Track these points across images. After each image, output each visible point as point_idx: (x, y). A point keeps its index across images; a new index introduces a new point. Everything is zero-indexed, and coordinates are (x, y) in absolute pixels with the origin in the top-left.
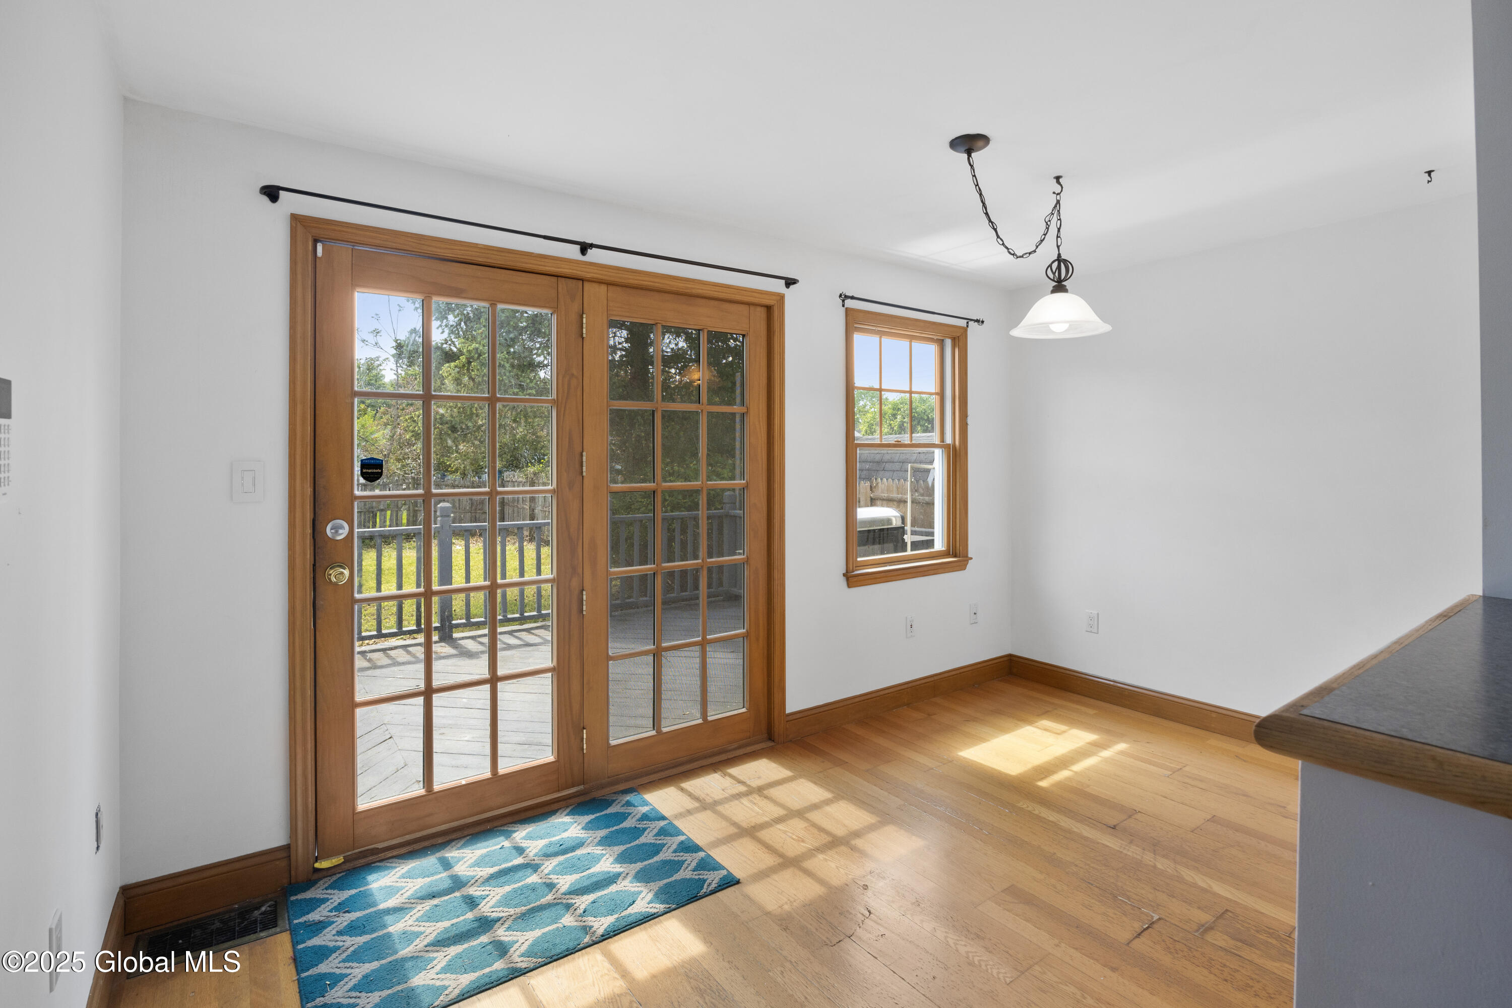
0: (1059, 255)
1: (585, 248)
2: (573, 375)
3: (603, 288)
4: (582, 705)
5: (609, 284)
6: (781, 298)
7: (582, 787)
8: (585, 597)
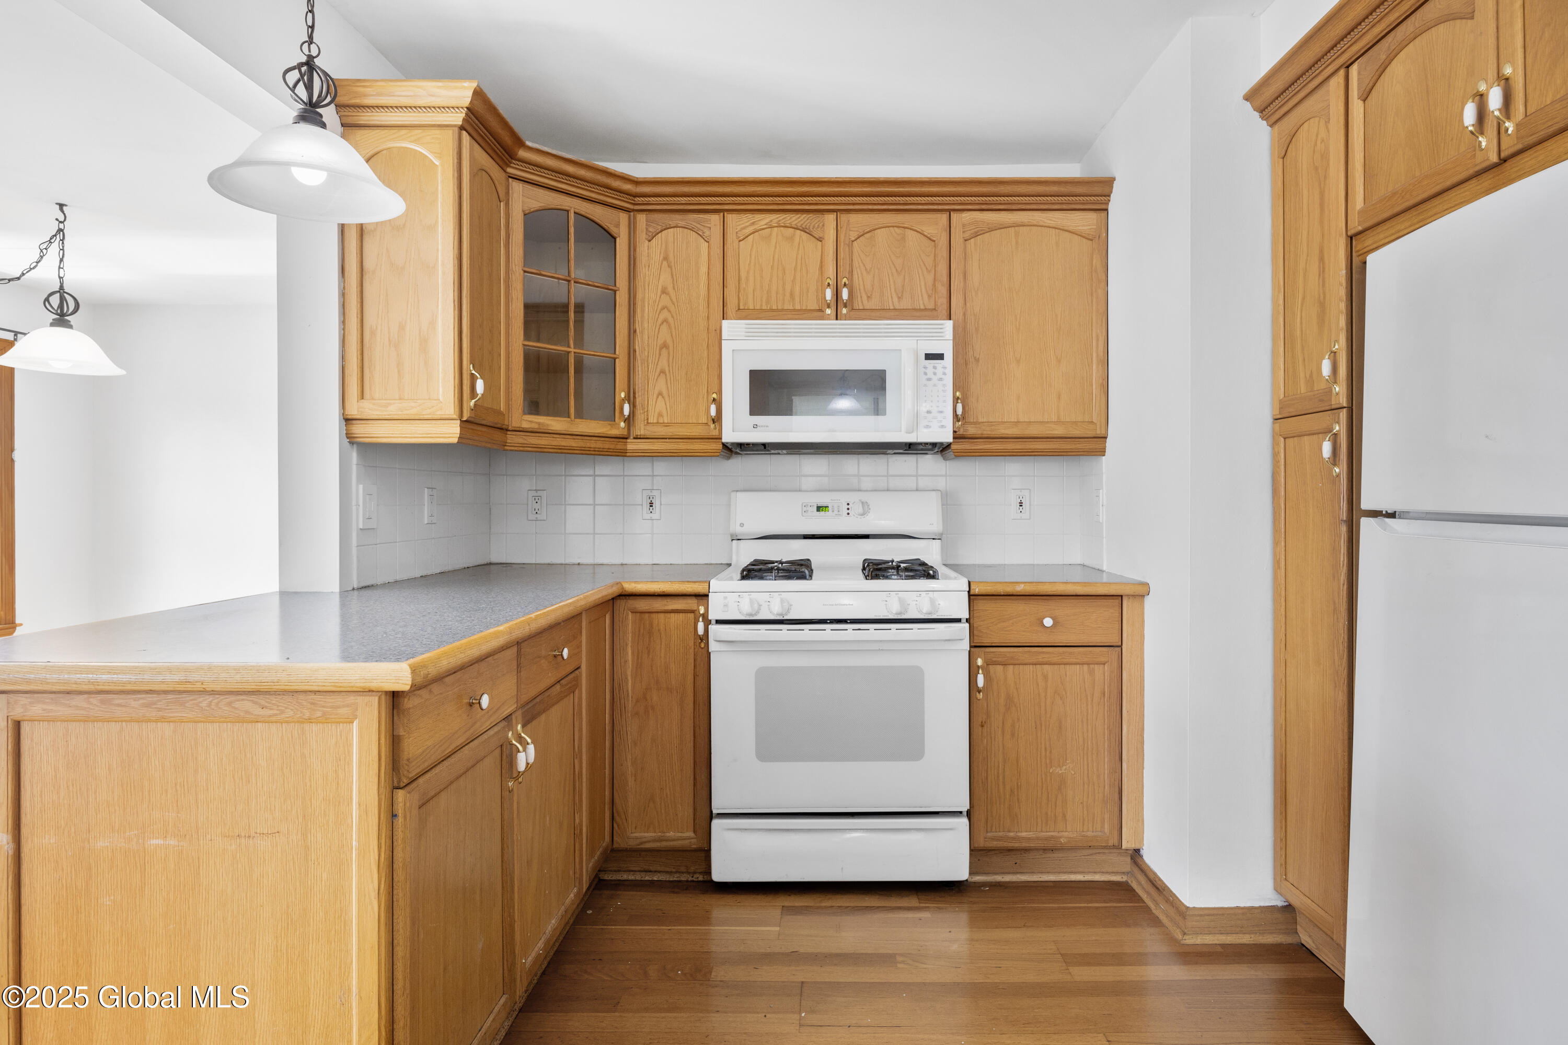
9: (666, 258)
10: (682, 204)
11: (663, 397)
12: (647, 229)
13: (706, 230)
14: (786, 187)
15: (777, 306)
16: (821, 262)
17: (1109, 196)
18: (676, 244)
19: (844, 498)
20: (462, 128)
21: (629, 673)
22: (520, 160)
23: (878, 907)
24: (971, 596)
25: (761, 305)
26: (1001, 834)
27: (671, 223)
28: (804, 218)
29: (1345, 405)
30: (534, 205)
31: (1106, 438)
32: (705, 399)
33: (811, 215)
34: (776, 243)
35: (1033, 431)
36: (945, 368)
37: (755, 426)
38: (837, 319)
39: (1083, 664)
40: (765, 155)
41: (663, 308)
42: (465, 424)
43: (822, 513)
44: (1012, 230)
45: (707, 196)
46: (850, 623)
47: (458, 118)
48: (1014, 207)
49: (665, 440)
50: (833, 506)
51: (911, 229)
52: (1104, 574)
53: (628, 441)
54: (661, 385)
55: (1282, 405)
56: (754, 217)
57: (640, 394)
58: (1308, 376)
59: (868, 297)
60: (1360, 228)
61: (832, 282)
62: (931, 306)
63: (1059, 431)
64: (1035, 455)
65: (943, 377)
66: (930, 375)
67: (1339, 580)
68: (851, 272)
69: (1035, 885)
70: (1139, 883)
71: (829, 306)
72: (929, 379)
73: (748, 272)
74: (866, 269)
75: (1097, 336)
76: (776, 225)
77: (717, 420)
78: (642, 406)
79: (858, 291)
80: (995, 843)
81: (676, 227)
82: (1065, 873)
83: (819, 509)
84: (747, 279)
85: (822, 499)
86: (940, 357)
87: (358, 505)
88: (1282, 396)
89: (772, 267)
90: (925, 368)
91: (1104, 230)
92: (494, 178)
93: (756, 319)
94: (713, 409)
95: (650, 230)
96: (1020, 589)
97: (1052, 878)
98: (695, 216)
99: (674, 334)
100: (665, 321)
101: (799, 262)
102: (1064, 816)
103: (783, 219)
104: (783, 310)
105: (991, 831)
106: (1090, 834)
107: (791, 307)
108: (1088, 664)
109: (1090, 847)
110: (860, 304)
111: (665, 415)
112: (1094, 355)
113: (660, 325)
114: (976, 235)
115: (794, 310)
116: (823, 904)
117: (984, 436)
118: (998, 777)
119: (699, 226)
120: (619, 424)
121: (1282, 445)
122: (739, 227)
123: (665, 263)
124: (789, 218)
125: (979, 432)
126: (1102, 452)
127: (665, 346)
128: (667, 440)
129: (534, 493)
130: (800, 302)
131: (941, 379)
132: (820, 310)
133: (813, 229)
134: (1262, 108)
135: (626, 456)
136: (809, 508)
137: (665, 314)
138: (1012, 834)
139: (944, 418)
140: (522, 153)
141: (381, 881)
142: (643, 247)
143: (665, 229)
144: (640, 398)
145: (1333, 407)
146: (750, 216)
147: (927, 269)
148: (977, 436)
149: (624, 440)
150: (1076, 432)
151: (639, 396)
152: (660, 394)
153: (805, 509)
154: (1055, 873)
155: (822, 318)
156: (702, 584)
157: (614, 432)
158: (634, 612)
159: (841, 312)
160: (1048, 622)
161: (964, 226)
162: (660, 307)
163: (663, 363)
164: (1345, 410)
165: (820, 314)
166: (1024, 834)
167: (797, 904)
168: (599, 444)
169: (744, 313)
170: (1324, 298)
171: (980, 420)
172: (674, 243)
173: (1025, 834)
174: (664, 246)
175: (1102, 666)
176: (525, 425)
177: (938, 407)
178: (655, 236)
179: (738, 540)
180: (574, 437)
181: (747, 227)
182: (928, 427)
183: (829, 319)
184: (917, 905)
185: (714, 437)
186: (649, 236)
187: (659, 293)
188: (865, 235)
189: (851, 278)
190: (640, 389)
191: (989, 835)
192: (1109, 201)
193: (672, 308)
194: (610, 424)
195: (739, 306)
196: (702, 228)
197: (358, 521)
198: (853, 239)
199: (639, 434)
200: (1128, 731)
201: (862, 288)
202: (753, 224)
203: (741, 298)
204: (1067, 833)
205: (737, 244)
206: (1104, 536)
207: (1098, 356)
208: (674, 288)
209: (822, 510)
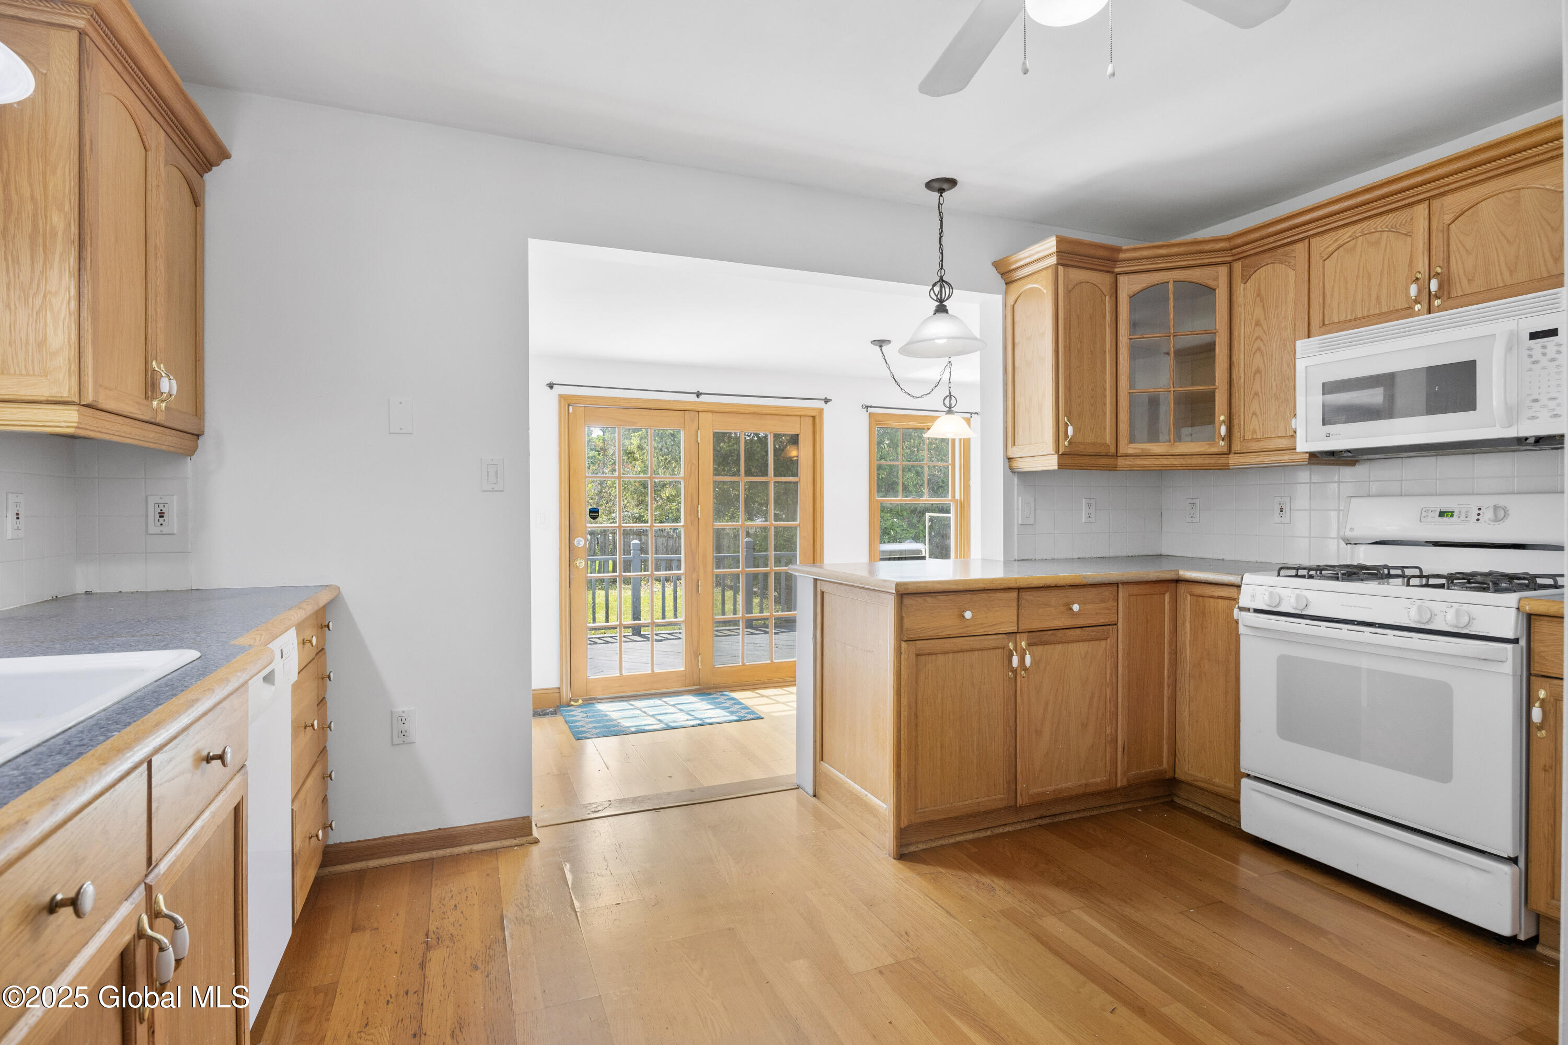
0: (950, 393)
1: (698, 394)
2: (693, 463)
3: (710, 414)
4: (698, 643)
5: (712, 412)
6: (821, 411)
7: (698, 687)
8: (700, 584)
9: (1259, 295)
10: (1271, 243)
11: (1257, 416)
12: (1241, 275)
13: (1293, 260)
15: (1363, 313)
16: (1410, 258)
18: (1267, 279)
19: (1473, 502)
20: (1058, 264)
21: (1187, 642)
22: (1122, 261)
25: (1347, 316)
27: (1262, 263)
28: (1392, 218)
30: (1137, 287)
33: (1399, 213)
34: (1361, 252)
37: (1328, 435)
38: (1430, 313)
41: (1256, 339)
42: (1062, 456)
43: (1445, 519)
46: (1378, 627)
47: (1053, 260)
49: (1259, 453)
50: (1460, 512)
53: (1230, 456)
54: (1255, 406)
57: (1239, 417)
59: (1469, 280)
68: (1447, 259)
71: (1416, 302)
73: (1333, 287)
74: (1467, 250)
76: (1360, 234)
78: (1238, 425)
79: (1452, 278)
81: (1267, 264)
83: (1442, 514)
84: (1332, 295)
85: (1449, 504)
87: (1018, 509)
89: (1357, 277)
90: (1532, 349)
92: (1095, 283)
95: (1246, 273)
98: (1282, 250)
99: (1266, 359)
100: (1259, 349)
101: (1386, 262)
103: (1368, 226)
104: (1368, 316)
107: (1378, 312)
110: (1455, 291)
111: (1258, 431)
113: (1254, 354)
115: (1381, 314)
119: (1286, 258)
120: (1219, 443)
122: (1322, 249)
123: (1258, 299)
124: (1373, 223)
127: (1258, 371)
129: (1190, 501)
130: (1387, 305)
132: (1409, 308)
133: (1400, 226)
135: (1229, 469)
136: (1430, 514)
137: (1259, 343)
140: (1122, 256)
142: (1239, 291)
143: (1257, 270)
144: (1239, 420)
146: (1333, 234)
149: (1227, 456)
151: (1237, 418)
152: (1254, 414)
153: (1424, 514)
155: (1411, 316)
156: (1237, 577)
157: (1214, 450)
158: (1192, 595)
159: (1433, 305)
162: (1254, 338)
163: (1257, 386)
165: (1410, 311)
168: (1200, 461)
169: (1329, 328)
172: (1265, 279)
174: (1257, 284)
176: (1130, 451)
178: (1249, 278)
180: (1176, 457)
181: (1330, 245)
183: (1422, 315)
186: (1246, 278)
187: (1253, 325)
188: (1465, 214)
189: (1446, 265)
190: (1237, 411)
193: (1264, 337)
194: (1208, 444)
195: (1324, 322)
196: (1288, 259)
197: (1018, 518)
198: (1449, 222)
199: (1239, 450)
201: (1461, 272)
202: (1336, 241)
203: (1327, 313)
205: (1321, 263)
208: (1265, 319)
209: (1447, 516)
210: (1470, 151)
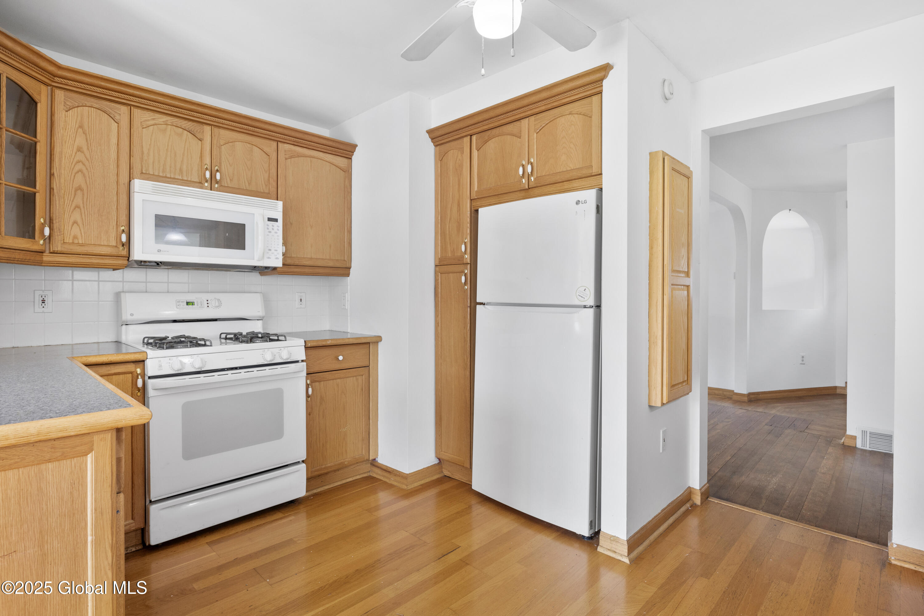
9: (81, 127)
10: (97, 92)
11: (78, 225)
12: (65, 103)
13: (116, 115)
14: (181, 103)
15: (170, 175)
16: (201, 153)
17: (353, 153)
18: (90, 119)
19: (204, 297)
23: (264, 524)
24: (306, 348)
25: (159, 173)
26: (318, 468)
27: (86, 103)
28: (190, 124)
29: (469, 263)
31: (350, 268)
32: (114, 230)
33: (195, 124)
34: (170, 135)
35: (320, 263)
36: (278, 226)
37: (159, 251)
38: (211, 190)
39: (354, 377)
40: (150, 73)
41: (78, 162)
43: (190, 306)
44: (309, 159)
45: (118, 92)
48: (310, 147)
50: (197, 302)
51: (256, 146)
52: (349, 334)
53: (45, 254)
54: (76, 216)
55: (440, 260)
56: (154, 115)
57: (57, 221)
58: (452, 250)
59: (231, 180)
60: (476, 198)
61: (209, 167)
62: (267, 191)
63: (331, 264)
64: (321, 276)
65: (277, 231)
66: (270, 230)
67: (467, 329)
68: (220, 163)
69: (332, 489)
70: (377, 474)
71: (207, 181)
72: (270, 232)
73: (149, 150)
74: (229, 164)
75: (347, 219)
76: (170, 124)
77: (128, 244)
78: (59, 229)
79: (224, 175)
80: (316, 473)
81: (91, 107)
82: (344, 479)
83: (188, 303)
84: (148, 154)
85: (190, 298)
86: (276, 220)
88: (440, 257)
89: (167, 150)
90: (268, 225)
91: (350, 168)
93: (155, 181)
94: (124, 238)
95: (68, 103)
96: (329, 343)
97: (339, 483)
98: (108, 103)
99: (88, 182)
100: (80, 171)
101: (186, 151)
102: (346, 451)
103: (176, 121)
104: (174, 178)
105: (314, 468)
106: (357, 457)
107: (180, 178)
108: (356, 376)
109: (358, 462)
110: (226, 183)
111: (79, 237)
112: (346, 228)
113: (76, 173)
114: (291, 157)
115: (182, 180)
116: (231, 533)
117: (295, 264)
118: (317, 439)
119: (110, 111)
120: (40, 242)
121: (440, 276)
122: (143, 120)
124: (180, 122)
125: (293, 262)
126: (348, 275)
127: (79, 189)
128: (81, 256)
130: (187, 175)
131: (276, 233)
132: (200, 183)
133: (196, 132)
134: (433, 138)
136: (181, 303)
137: (79, 166)
138: (323, 466)
139: (278, 254)
141: (113, 556)
142: (60, 115)
143: (81, 106)
144: (58, 224)
145: (464, 263)
146: (151, 114)
147: (265, 170)
148: (292, 264)
149: (42, 254)
150: (338, 265)
151: (56, 222)
152: (75, 222)
153: (178, 304)
154: (340, 481)
155: (201, 188)
156: (141, 354)
157: (34, 247)
159: (214, 186)
160: (341, 358)
161: (285, 151)
162: (75, 160)
163: (78, 200)
164: (469, 265)
165: (201, 185)
166: (329, 465)
167: (214, 539)
168: (20, 255)
169: (146, 176)
170: (460, 221)
171: (293, 256)
172: (88, 118)
173: (330, 463)
174: (79, 118)
175: (361, 376)
177: (274, 247)
178: (72, 109)
179: (127, 325)
181: (149, 120)
182: (269, 258)
183: (206, 189)
184: (284, 515)
185: (122, 256)
186: (67, 108)
187: (75, 150)
188: (229, 143)
189: (220, 166)
190: (57, 217)
191: (313, 469)
192: (353, 155)
193: (87, 163)
194: (31, 242)
195: (142, 170)
196: (113, 113)
198: (222, 144)
199: (56, 250)
200: (372, 405)
201: (227, 173)
202: (153, 119)
203: (144, 166)
204: (347, 459)
205: (141, 129)
206: (349, 315)
207: (347, 228)
208: (88, 149)
209: (190, 305)
210: (243, 115)
